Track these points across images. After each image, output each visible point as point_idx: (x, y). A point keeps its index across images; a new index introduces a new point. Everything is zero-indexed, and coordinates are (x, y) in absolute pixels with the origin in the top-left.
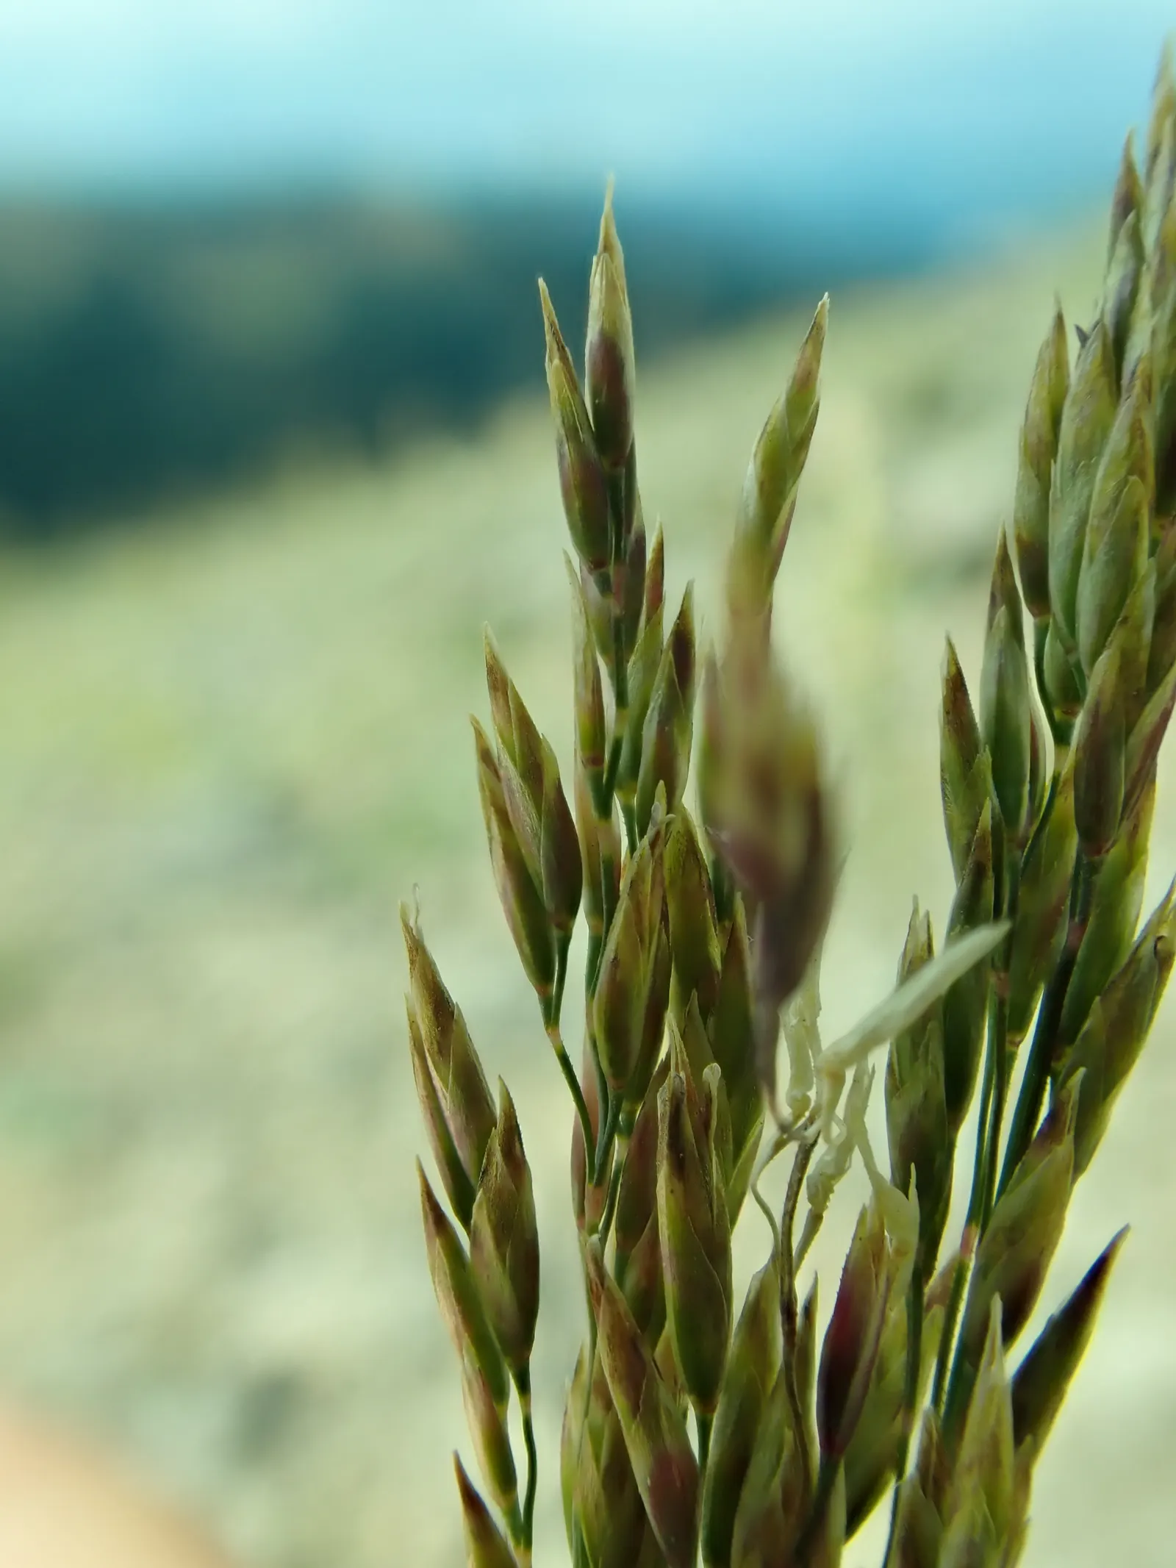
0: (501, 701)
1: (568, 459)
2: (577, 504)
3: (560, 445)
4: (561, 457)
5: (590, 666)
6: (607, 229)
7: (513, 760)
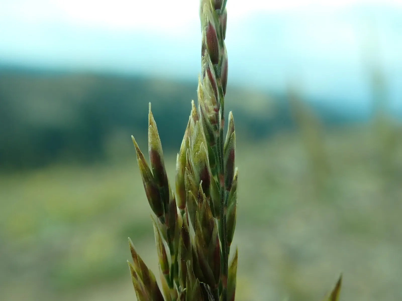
0: (136, 261)
1: (146, 187)
2: (151, 200)
3: (144, 183)
4: (145, 186)
5: (161, 245)
6: (150, 117)
7: (141, 278)
